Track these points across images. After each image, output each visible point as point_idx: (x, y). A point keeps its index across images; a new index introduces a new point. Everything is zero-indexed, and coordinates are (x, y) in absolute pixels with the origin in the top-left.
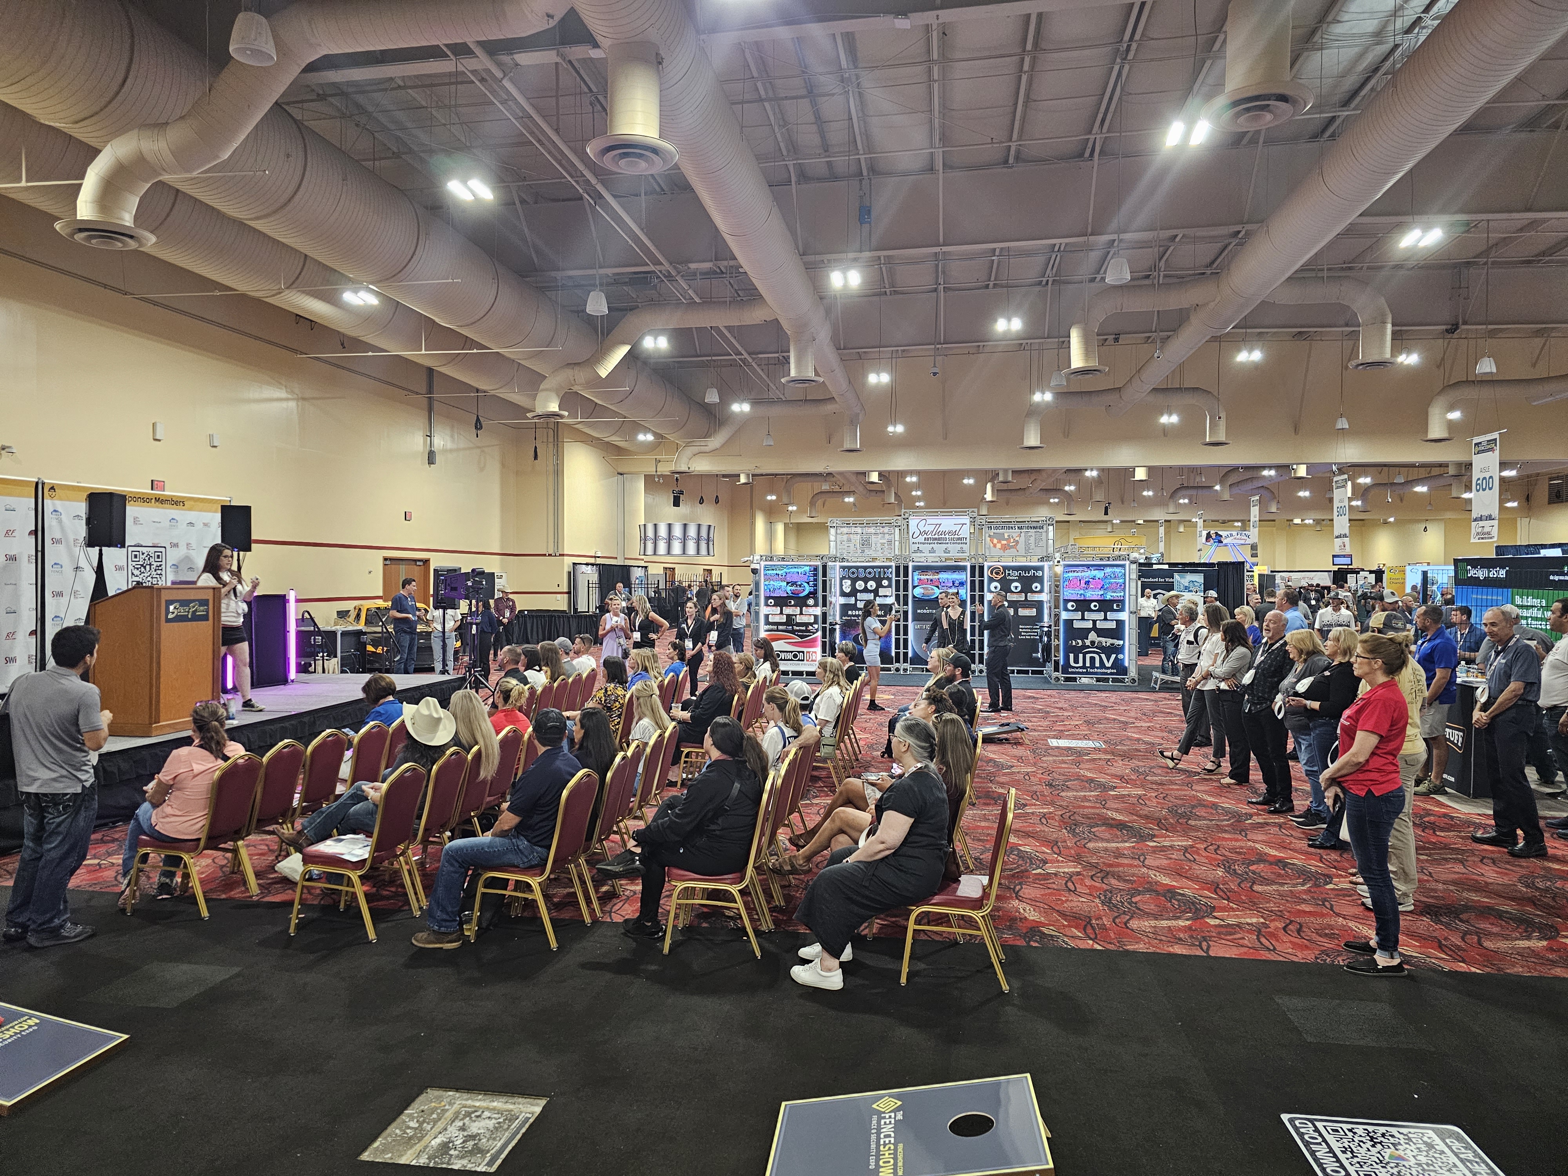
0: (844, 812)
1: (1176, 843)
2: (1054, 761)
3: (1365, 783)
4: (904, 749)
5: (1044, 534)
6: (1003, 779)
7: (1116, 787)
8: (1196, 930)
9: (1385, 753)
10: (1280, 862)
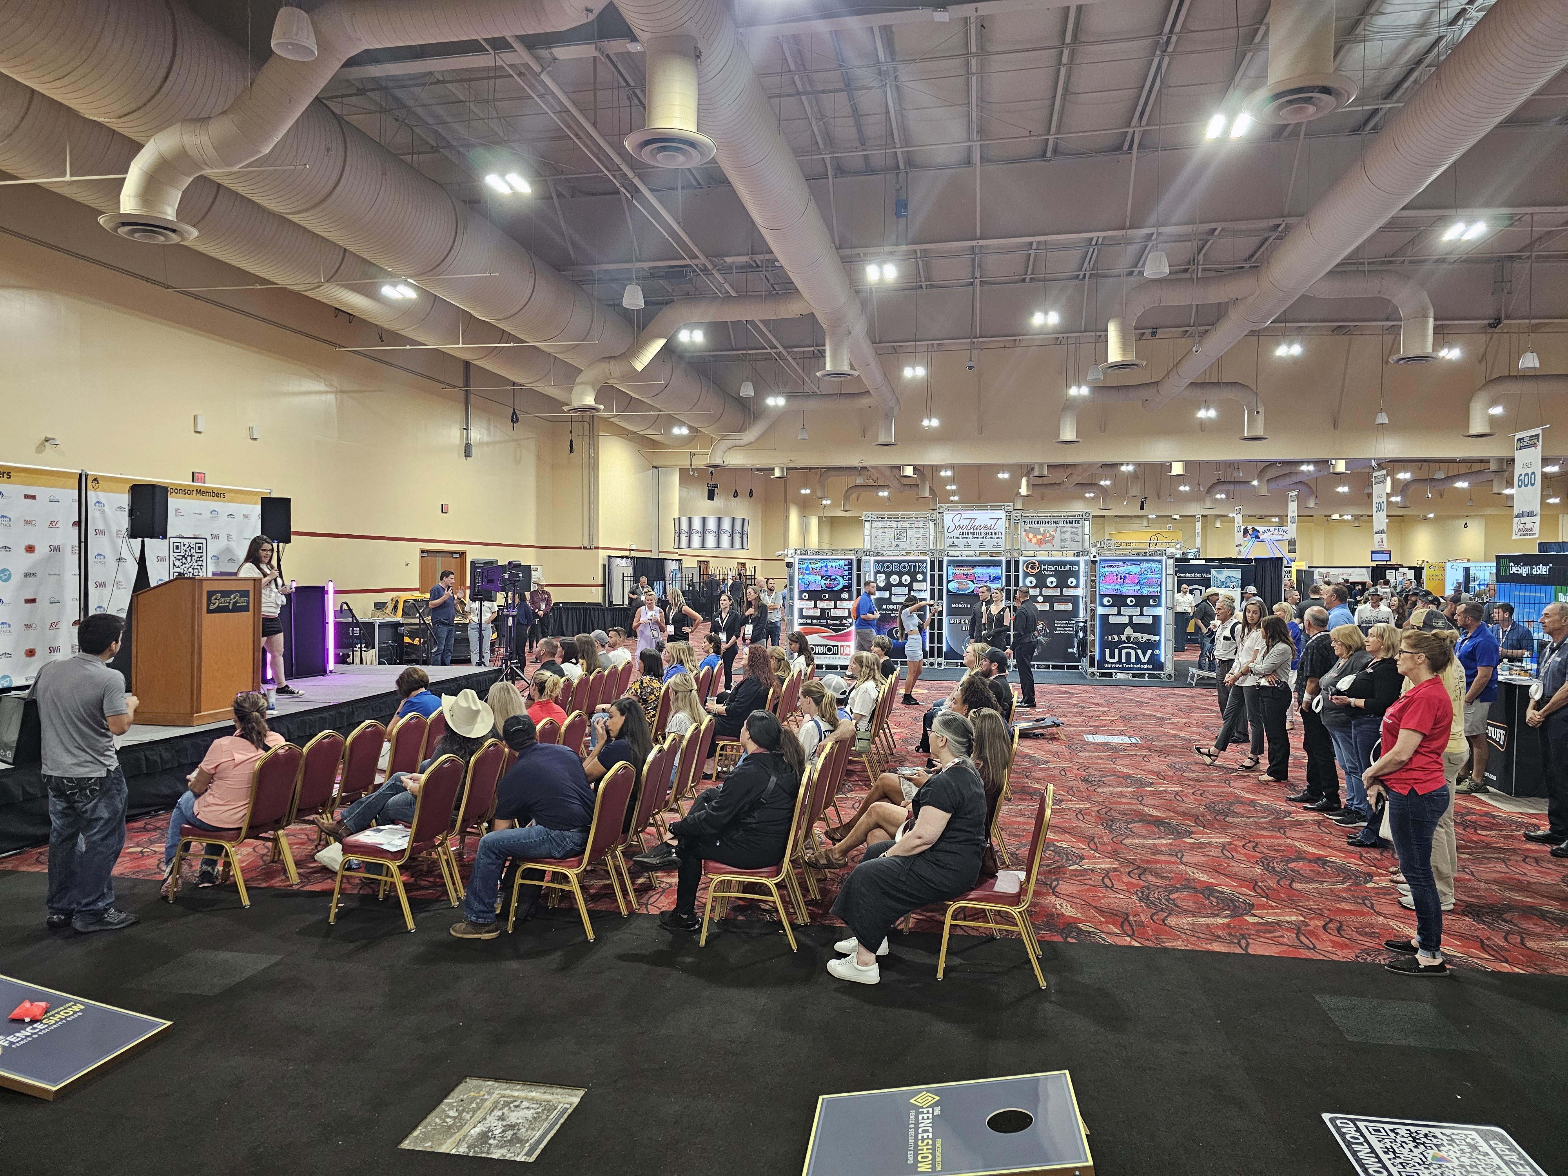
0: (880, 806)
1: (1213, 840)
2: (1090, 757)
3: (1408, 782)
4: (942, 744)
5: (1080, 529)
6: (1039, 774)
7: (1152, 784)
8: (1235, 927)
9: (1429, 752)
10: (1320, 860)
